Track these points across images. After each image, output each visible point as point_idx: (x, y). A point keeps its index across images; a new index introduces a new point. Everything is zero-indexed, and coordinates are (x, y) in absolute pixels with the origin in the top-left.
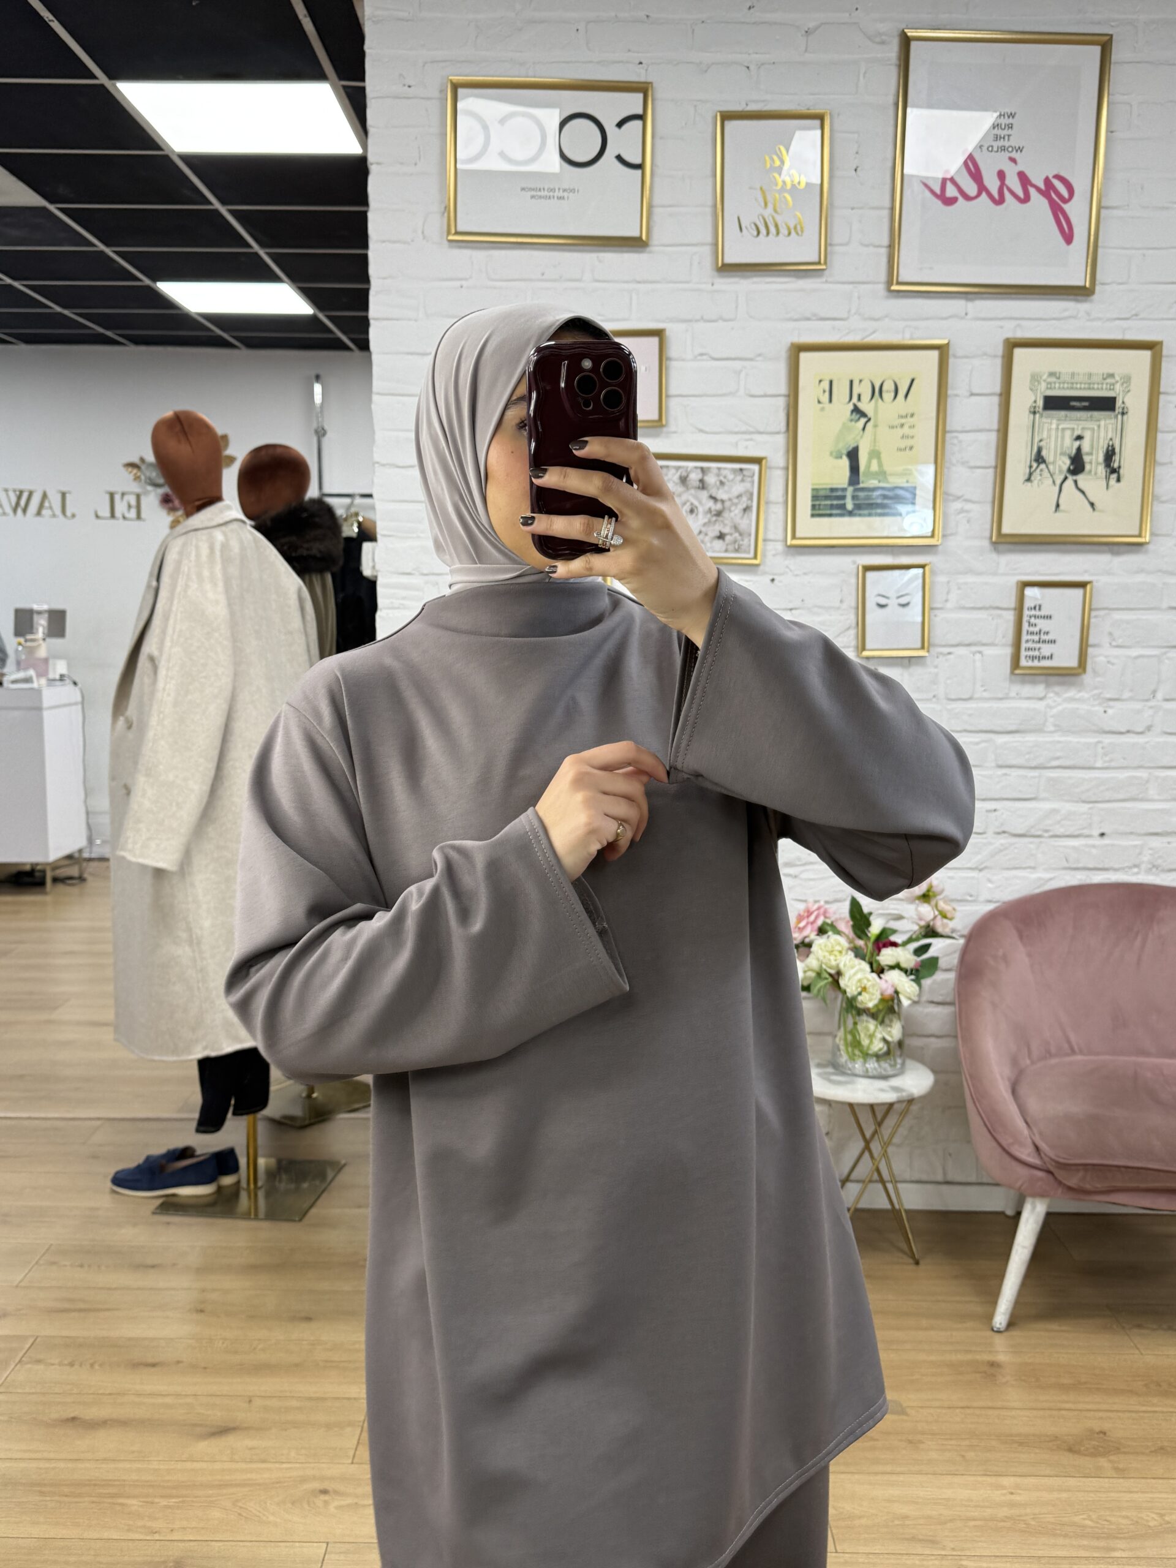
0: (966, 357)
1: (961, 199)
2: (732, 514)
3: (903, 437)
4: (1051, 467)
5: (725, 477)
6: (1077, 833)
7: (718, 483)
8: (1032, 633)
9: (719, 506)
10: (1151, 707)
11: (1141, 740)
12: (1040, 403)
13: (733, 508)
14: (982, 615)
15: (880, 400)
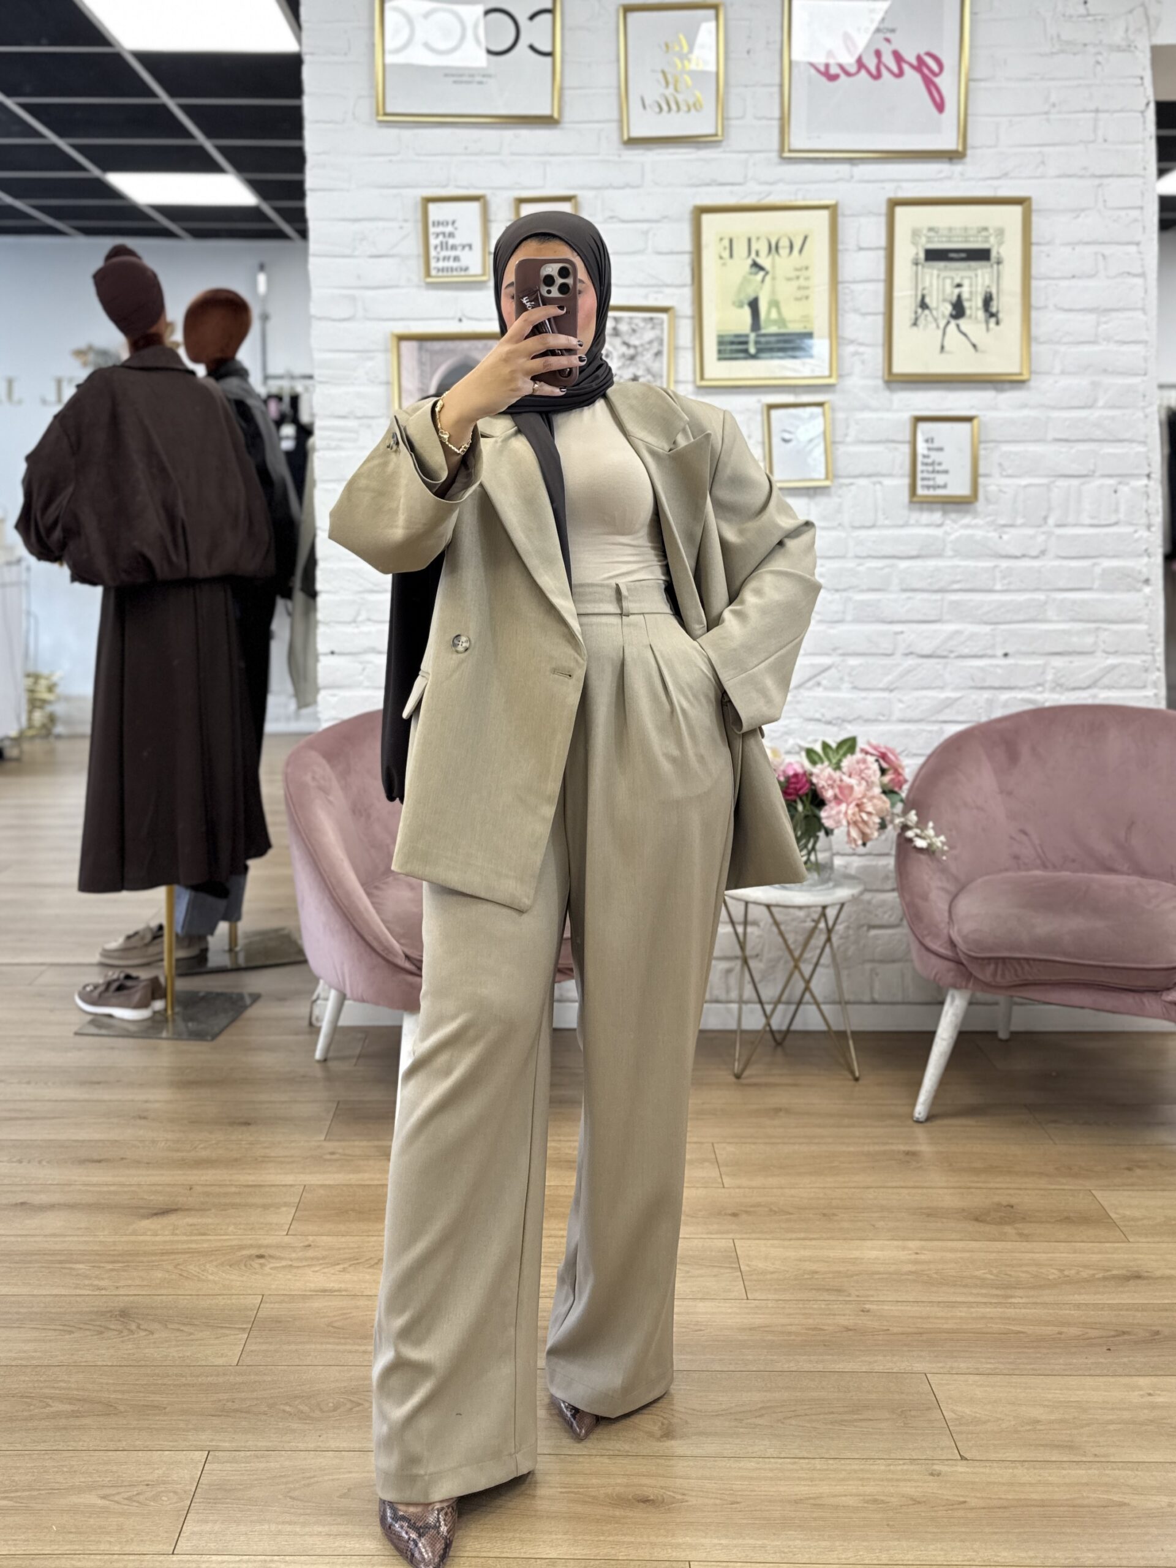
0: (853, 215)
1: (843, 77)
2: (645, 359)
3: (800, 288)
4: (935, 313)
5: (637, 325)
6: (980, 653)
7: (630, 331)
8: (926, 464)
9: (632, 351)
10: (1044, 533)
11: (1036, 564)
12: (922, 255)
13: (645, 353)
14: (880, 448)
15: (776, 257)
